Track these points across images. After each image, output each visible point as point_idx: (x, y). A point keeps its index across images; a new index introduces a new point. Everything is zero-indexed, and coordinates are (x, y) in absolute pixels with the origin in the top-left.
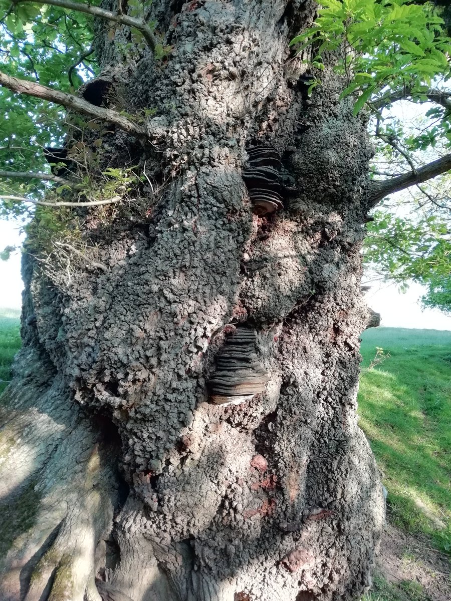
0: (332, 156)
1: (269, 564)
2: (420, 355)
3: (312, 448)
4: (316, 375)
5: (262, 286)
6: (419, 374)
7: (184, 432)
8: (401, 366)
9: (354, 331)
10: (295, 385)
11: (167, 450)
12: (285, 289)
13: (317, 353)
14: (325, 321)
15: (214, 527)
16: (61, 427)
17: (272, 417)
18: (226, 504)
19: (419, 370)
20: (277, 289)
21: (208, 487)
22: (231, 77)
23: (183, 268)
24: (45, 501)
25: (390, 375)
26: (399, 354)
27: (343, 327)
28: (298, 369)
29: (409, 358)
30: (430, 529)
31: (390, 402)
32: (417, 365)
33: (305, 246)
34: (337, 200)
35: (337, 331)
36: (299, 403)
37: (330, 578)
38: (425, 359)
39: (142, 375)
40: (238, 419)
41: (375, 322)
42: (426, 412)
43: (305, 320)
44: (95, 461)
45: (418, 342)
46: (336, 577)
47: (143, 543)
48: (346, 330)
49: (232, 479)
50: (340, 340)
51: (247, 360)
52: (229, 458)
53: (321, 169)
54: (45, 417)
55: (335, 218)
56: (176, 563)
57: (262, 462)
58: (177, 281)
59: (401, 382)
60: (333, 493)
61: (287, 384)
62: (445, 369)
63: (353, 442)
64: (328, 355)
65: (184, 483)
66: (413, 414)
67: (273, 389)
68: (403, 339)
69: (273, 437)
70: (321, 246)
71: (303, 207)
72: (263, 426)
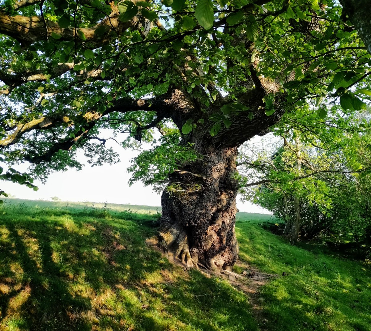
0: (232, 182)
1: (220, 256)
2: (250, 223)
3: (227, 235)
4: (228, 221)
5: (220, 205)
6: (249, 229)
7: (207, 231)
8: (244, 226)
9: (235, 212)
10: (224, 223)
11: (203, 234)
12: (224, 205)
13: (228, 217)
14: (230, 211)
15: (210, 249)
16: (179, 232)
17: (220, 229)
18: (213, 245)
19: (249, 228)
20: (223, 205)
21: (210, 242)
22: (218, 171)
23: (209, 202)
24: (180, 244)
25: (240, 229)
26: (243, 222)
27: (233, 212)
28: (225, 220)
29: (246, 223)
30: (248, 260)
31: (240, 236)
32: (249, 226)
33: (227, 197)
34: (233, 189)
35: (232, 213)
36: (225, 226)
37: (230, 259)
38: (252, 224)
39: (202, 220)
40: (215, 229)
41: (238, 211)
42: (250, 239)
43: (226, 211)
44: (186, 238)
45: (250, 219)
46: (231, 259)
47: (196, 254)
48: (233, 213)
49: (214, 240)
50: (232, 214)
51: (218, 218)
52: (213, 236)
53: (231, 184)
54: (175, 230)
55: (232, 192)
56: (202, 257)
57: (218, 237)
58: (208, 204)
59: (243, 231)
60: (230, 243)
61: (223, 223)
62: (258, 227)
63: (234, 234)
64: (230, 218)
65: (205, 240)
66: (246, 240)
67: (221, 223)
68: (245, 217)
69: (220, 233)
70: (230, 197)
71: (227, 190)
72: (218, 231)
